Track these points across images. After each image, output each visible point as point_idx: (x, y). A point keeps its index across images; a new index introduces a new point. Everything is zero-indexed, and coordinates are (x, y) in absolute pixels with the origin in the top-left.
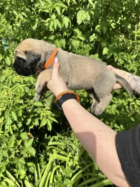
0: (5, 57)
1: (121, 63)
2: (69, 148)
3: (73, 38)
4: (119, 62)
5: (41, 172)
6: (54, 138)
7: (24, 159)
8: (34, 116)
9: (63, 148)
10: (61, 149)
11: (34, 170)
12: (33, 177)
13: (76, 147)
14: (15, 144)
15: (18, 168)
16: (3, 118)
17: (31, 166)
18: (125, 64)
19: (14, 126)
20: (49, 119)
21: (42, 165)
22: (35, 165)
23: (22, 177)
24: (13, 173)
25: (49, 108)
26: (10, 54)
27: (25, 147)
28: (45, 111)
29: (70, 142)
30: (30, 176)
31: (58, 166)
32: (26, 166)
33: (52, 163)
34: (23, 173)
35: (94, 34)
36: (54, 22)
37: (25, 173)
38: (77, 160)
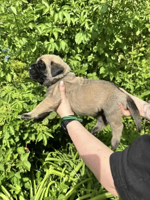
0: (7, 74)
1: (118, 81)
2: (66, 164)
3: (71, 58)
4: (117, 81)
5: (36, 188)
6: (51, 154)
7: (20, 174)
8: (31, 131)
9: (60, 164)
10: (59, 166)
11: (29, 186)
12: (28, 193)
13: (73, 164)
14: (12, 158)
15: (14, 183)
16: (1, 132)
17: (26, 182)
18: (122, 83)
19: (12, 140)
20: (46, 135)
21: (38, 181)
22: (30, 181)
23: (17, 193)
24: (8, 189)
25: (46, 124)
26: (12, 71)
27: (21, 160)
28: (41, 127)
29: (67, 158)
30: (26, 192)
31: (54, 182)
32: (22, 182)
33: (48, 179)
34: (18, 188)
35: (92, 54)
36: (52, 45)
37: (21, 189)
38: (73, 177)
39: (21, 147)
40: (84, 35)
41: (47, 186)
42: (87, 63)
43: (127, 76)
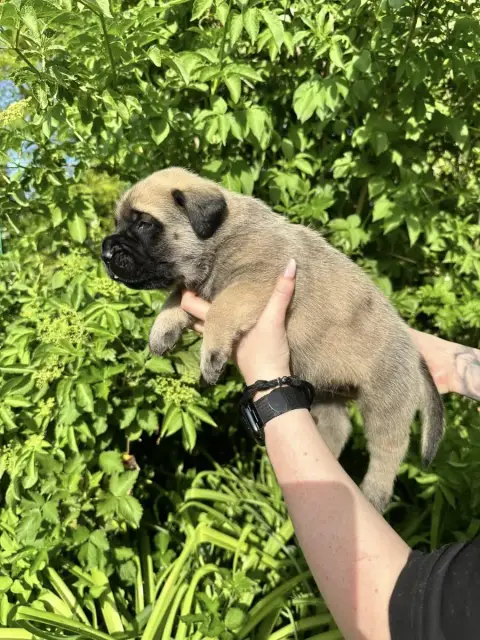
0: (71, 217)
1: (435, 247)
2: (250, 513)
3: (279, 167)
4: (429, 246)
5: (156, 584)
6: (204, 479)
7: (105, 534)
8: (145, 402)
9: (231, 512)
10: (226, 515)
11: (134, 575)
12: (130, 597)
13: (274, 512)
14: (83, 485)
15: (86, 563)
16: (51, 401)
17: (124, 562)
18: (449, 253)
19: (84, 428)
20: (191, 415)
21: (162, 560)
22: (137, 559)
23: (96, 593)
24: (70, 580)
25: (191, 381)
26: (87, 208)
27: (112, 494)
28: (178, 389)
29: (255, 494)
30: (122, 592)
31: (211, 567)
32: (113, 561)
33: (194, 557)
34: (100, 579)
35: (348, 155)
36: (219, 122)
37: (106, 581)
38: (273, 555)
39: (110, 453)
40: (323, 89)
41: (189, 578)
42: (331, 184)
43: (467, 230)
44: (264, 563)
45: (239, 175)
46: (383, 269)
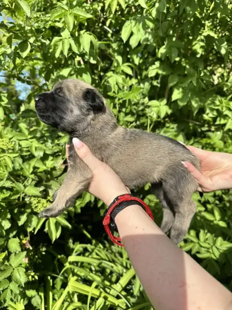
1: (211, 115)
3: (114, 71)
4: (208, 114)
9: (93, 269)
11: (40, 303)
17: (32, 297)
18: (218, 119)
22: (42, 294)
28: (45, 205)
32: (26, 297)
35: (157, 64)
36: (63, 43)
37: (23, 308)
38: (115, 296)
39: (14, 239)
40: (138, 23)
43: (229, 105)
44: (109, 301)
45: (81, 76)
46: (182, 129)
